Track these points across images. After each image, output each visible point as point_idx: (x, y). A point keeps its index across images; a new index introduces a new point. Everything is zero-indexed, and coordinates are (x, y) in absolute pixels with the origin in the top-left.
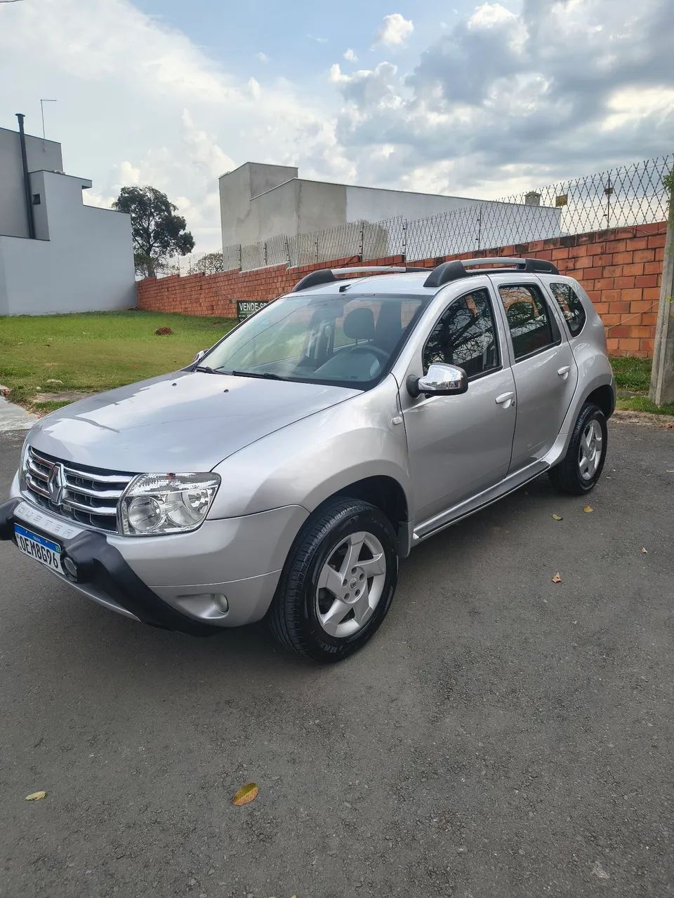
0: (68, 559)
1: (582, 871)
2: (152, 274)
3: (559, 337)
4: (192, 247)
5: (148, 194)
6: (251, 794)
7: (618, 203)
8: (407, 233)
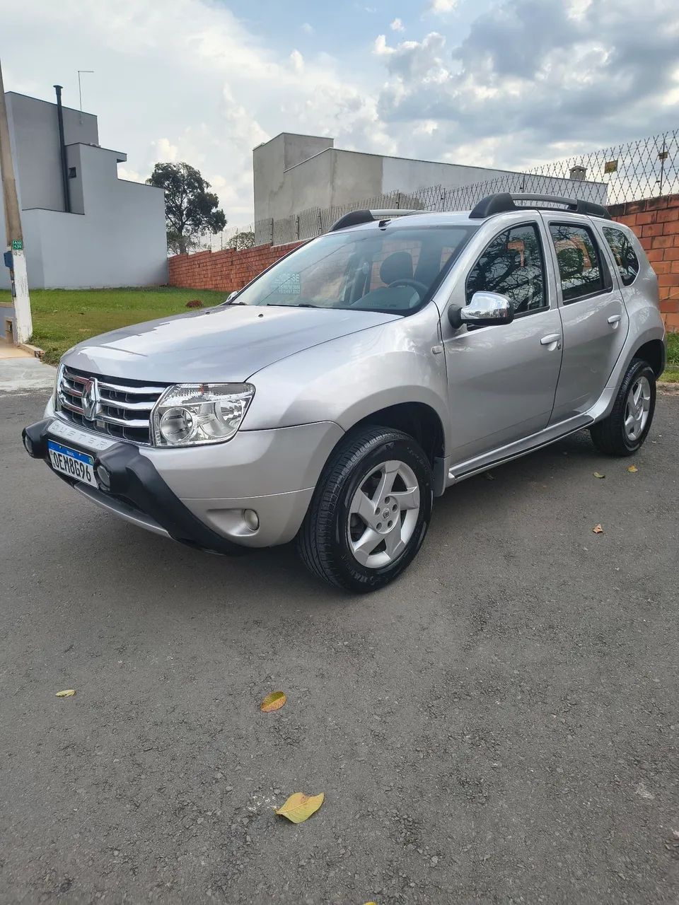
0: (101, 467)
1: (625, 791)
2: (183, 250)
3: (611, 284)
4: (224, 225)
5: (182, 170)
6: (279, 702)
7: (672, 168)
8: (446, 203)
